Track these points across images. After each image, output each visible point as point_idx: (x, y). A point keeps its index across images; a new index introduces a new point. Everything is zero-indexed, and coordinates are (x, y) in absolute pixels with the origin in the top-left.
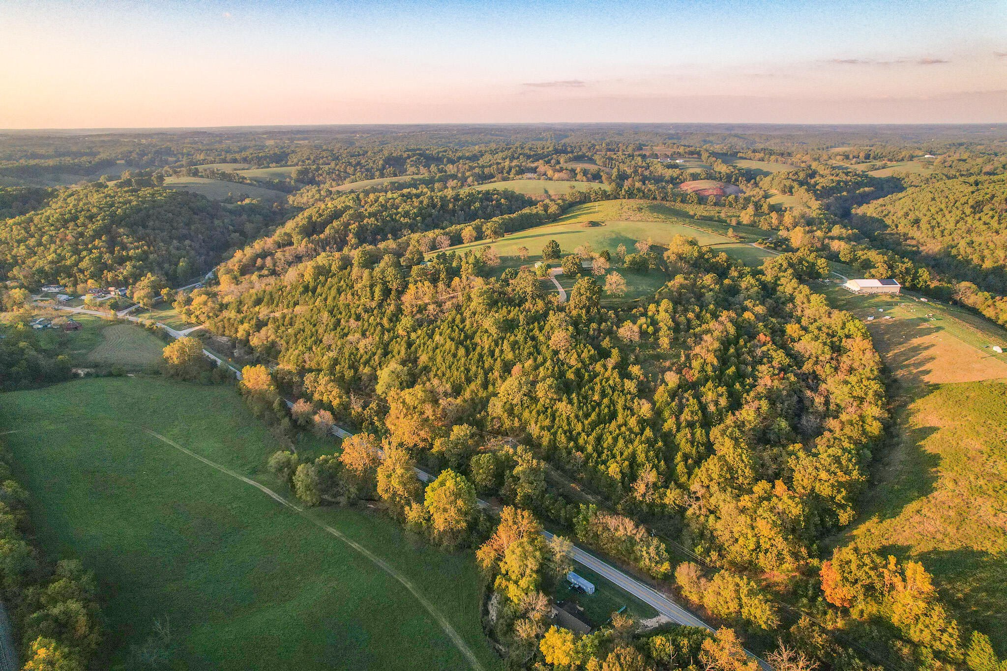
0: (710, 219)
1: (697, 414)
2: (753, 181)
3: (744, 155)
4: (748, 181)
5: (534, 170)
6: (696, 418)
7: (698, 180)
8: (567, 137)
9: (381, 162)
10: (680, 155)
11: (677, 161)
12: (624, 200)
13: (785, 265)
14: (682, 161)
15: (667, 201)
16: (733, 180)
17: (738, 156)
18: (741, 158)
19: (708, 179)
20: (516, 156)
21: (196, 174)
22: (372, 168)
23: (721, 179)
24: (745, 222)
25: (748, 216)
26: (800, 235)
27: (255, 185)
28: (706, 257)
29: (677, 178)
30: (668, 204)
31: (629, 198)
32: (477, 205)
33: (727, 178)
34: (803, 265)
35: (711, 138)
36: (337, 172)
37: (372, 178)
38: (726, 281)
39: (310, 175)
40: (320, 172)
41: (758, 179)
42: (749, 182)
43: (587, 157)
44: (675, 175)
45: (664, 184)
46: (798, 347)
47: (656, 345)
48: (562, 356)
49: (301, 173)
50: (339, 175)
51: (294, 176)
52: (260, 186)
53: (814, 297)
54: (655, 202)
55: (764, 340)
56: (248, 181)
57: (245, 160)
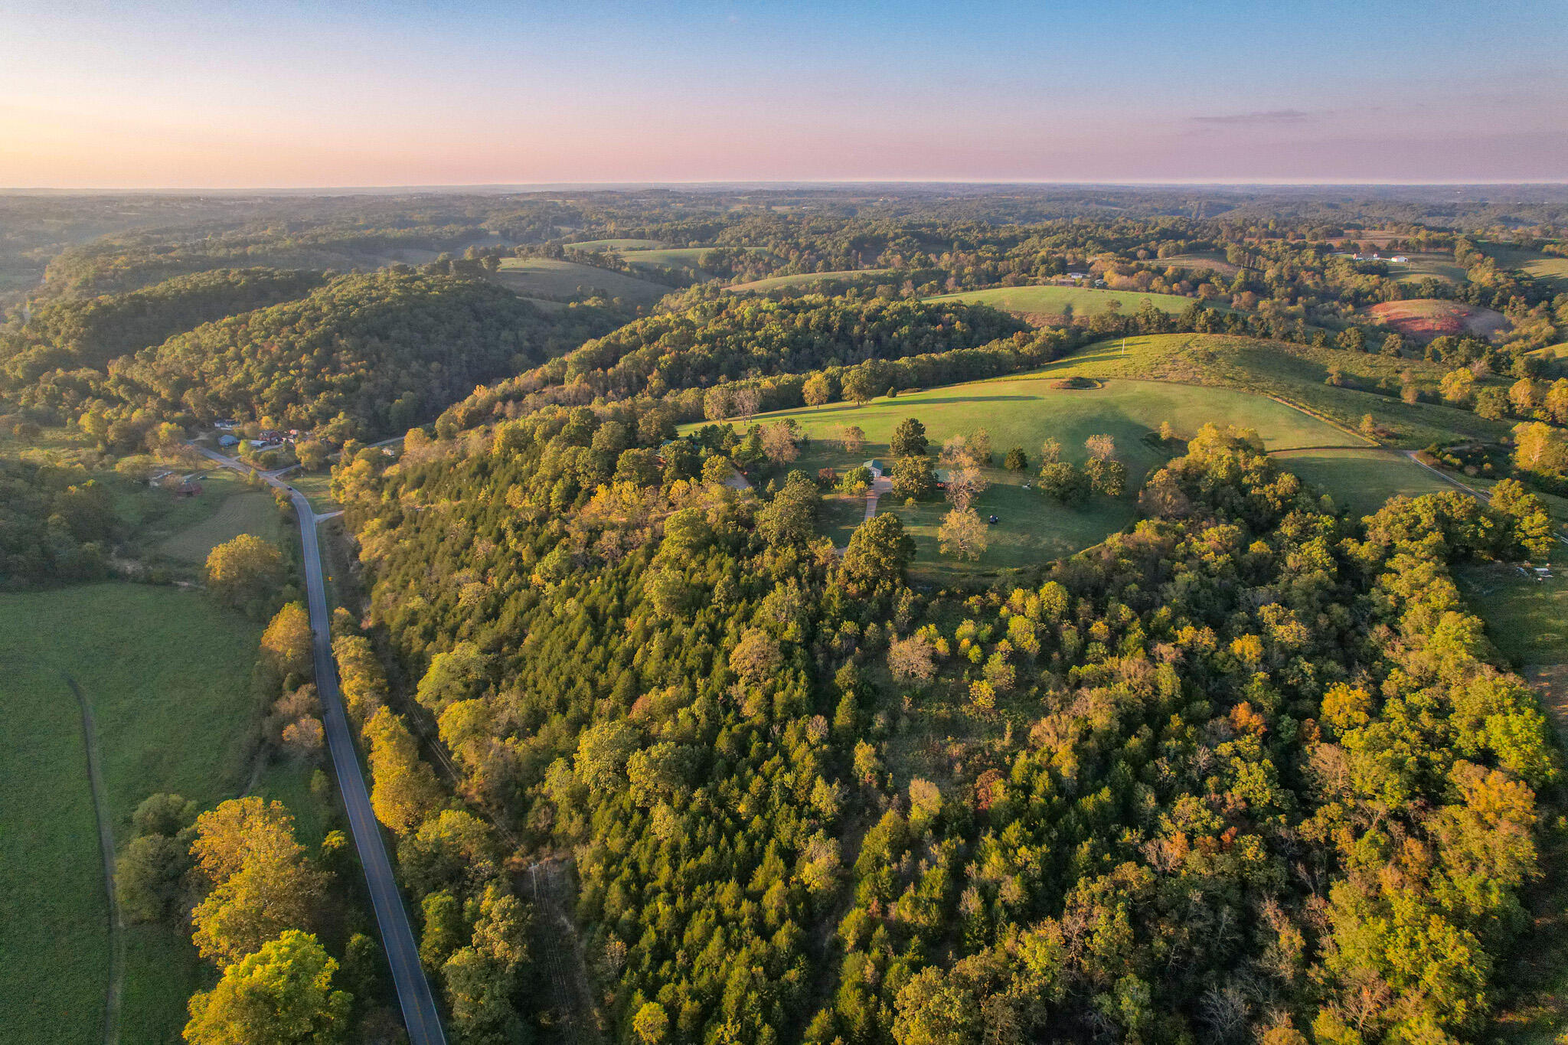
0: (1368, 385)
1: (927, 910)
2: (1543, 304)
3: (1557, 249)
4: (1532, 303)
5: (1083, 268)
6: (923, 920)
7: (1414, 298)
8: (1228, 208)
9: (845, 245)
10: (1406, 248)
11: (1394, 260)
12: (1201, 336)
13: (1426, 520)
14: (1402, 259)
15: (1293, 341)
16: (1495, 300)
17: (1545, 250)
18: (1551, 255)
19: (1436, 297)
20: (1081, 240)
21: (559, 255)
22: (829, 254)
23: (1467, 298)
24: (1449, 397)
25: (1456, 385)
26: (1539, 442)
27: (634, 276)
28: (1246, 480)
29: (1369, 293)
30: (1289, 347)
31: (1214, 331)
32: (905, 330)
33: (1481, 296)
34: (1478, 524)
35: (1525, 214)
36: (766, 259)
37: (812, 270)
38: (1257, 547)
39: (725, 263)
40: (741, 258)
41: (1557, 300)
42: (1533, 306)
43: (1215, 246)
44: (1365, 287)
45: (1336, 303)
46: (1322, 757)
47: (960, 696)
48: (737, 690)
49: (711, 258)
50: (769, 264)
51: (701, 262)
52: (642, 278)
53: (1449, 620)
54: (1265, 343)
55: (1243, 722)
56: (627, 269)
57: (656, 235)
